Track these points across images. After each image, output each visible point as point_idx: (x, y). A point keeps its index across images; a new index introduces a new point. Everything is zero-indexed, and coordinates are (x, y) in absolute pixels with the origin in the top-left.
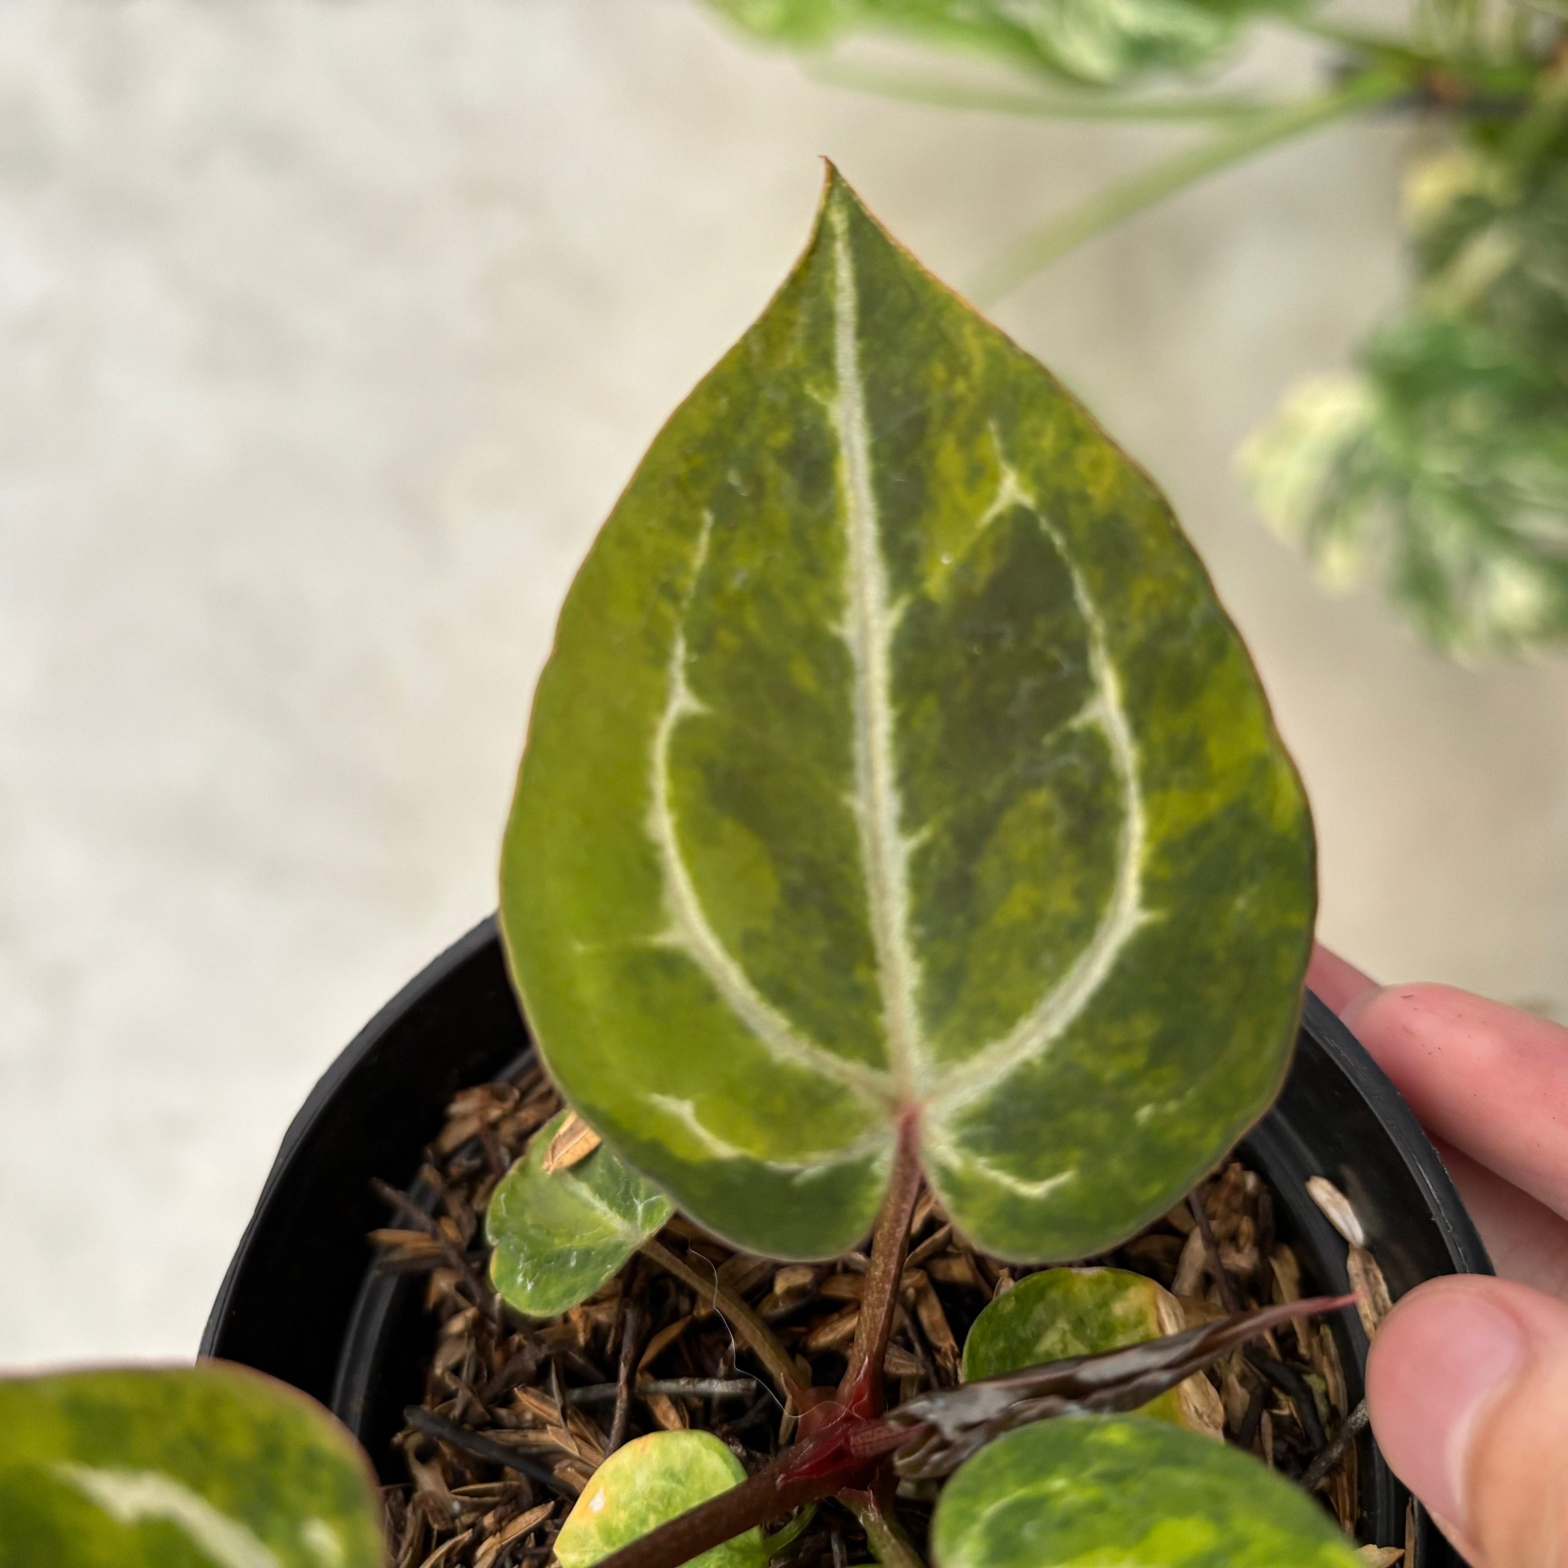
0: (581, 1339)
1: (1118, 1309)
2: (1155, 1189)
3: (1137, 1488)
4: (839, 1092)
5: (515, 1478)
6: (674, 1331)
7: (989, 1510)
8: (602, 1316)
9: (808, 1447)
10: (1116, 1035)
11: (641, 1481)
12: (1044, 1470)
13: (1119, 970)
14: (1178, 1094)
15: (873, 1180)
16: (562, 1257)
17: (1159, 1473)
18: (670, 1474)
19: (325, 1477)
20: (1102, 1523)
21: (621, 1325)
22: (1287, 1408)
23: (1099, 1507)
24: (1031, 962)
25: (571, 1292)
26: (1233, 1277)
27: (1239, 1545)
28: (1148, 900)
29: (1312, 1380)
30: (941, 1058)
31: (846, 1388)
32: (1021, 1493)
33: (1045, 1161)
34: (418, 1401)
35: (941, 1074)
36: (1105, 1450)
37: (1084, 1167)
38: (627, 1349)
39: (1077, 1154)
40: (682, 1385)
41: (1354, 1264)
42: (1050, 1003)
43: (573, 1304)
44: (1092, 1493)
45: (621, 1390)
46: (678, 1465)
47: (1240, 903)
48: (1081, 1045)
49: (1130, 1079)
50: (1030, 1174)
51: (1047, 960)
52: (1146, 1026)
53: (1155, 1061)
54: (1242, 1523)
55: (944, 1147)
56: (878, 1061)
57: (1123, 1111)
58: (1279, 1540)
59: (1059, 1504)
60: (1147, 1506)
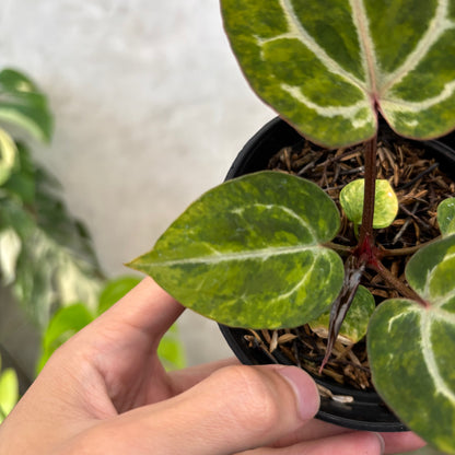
0: (430, 212)
1: (355, 331)
2: (373, 346)
3: (316, 297)
4: (443, 294)
5: (408, 181)
6: (417, 234)
7: (332, 265)
8: (432, 220)
9: (372, 245)
10: (414, 363)
11: (388, 206)
12: (332, 281)
13: (428, 376)
14: (391, 365)
15: (417, 288)
16: (452, 217)
17: (316, 303)
18: (385, 213)
19: (425, 130)
20: (314, 285)
21: (427, 223)
22: (311, 354)
23: (318, 286)
24: (445, 358)
25: (441, 214)
26: (345, 366)
27: (292, 308)
28: (441, 395)
29: (313, 364)
30: (435, 321)
31: (379, 262)
32: (331, 272)
33: (396, 328)
34: (440, 167)
35: (432, 319)
36: (328, 296)
37: (389, 335)
38: (420, 221)
39: (392, 335)
40: (404, 228)
41: (329, 392)
42: (431, 354)
43: (437, 214)
44: (321, 288)
45: (412, 214)
46: (386, 216)
47: (425, 415)
48: (416, 354)
49: (401, 359)
50: (395, 322)
51: (442, 362)
52: (411, 371)
53: (401, 367)
54: (296, 311)
55: (414, 308)
56: (445, 307)
57: (395, 352)
58: (289, 316)
59: (323, 279)
60: (311, 296)
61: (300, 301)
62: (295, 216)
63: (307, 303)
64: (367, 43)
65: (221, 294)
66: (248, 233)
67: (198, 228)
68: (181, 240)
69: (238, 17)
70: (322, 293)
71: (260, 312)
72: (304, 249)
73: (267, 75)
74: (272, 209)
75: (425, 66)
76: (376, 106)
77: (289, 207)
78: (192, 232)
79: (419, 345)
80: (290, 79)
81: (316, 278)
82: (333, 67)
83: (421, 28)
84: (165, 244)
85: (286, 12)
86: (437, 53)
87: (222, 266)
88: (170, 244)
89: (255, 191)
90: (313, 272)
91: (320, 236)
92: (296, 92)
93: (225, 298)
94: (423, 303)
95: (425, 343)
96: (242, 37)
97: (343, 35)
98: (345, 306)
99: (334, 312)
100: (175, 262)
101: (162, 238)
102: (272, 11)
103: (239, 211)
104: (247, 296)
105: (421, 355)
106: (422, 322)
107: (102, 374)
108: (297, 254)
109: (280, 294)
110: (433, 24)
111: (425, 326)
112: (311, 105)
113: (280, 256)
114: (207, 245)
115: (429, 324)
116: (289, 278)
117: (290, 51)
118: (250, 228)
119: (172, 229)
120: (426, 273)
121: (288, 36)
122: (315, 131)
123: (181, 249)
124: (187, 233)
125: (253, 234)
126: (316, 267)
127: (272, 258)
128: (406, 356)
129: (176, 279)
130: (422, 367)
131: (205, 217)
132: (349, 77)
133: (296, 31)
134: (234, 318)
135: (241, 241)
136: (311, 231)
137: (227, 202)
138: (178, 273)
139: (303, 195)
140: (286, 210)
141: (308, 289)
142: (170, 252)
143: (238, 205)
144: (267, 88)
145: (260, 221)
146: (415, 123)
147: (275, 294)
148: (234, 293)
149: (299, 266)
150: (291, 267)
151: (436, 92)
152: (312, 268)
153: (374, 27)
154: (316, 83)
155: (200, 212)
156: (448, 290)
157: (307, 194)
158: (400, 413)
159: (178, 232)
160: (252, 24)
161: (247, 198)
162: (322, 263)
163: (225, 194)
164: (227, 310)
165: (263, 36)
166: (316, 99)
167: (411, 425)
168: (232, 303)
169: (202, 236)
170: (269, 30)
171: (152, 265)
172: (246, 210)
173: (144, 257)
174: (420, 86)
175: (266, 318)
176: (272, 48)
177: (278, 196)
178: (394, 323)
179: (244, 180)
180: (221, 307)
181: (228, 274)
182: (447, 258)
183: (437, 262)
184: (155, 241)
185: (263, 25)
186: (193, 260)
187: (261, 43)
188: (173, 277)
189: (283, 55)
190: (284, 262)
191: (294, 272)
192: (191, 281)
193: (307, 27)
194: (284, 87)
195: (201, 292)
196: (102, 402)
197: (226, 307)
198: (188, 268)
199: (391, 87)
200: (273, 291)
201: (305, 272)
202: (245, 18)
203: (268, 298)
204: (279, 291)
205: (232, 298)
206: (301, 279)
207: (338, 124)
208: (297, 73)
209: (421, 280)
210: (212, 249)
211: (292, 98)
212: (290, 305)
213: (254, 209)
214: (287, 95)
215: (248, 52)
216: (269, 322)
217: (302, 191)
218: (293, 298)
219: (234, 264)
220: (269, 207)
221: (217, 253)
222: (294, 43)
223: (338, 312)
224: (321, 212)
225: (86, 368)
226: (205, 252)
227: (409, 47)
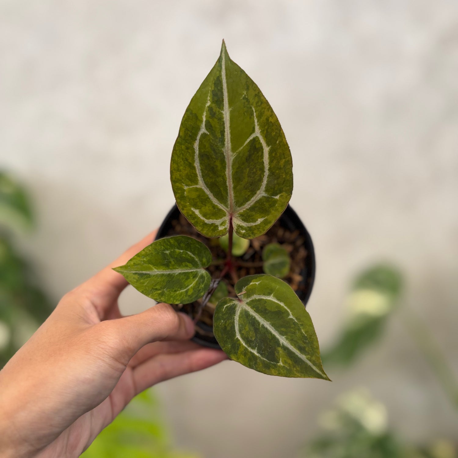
4: (247, 298)
7: (206, 278)
10: (230, 325)
12: (205, 286)
13: (235, 331)
14: (221, 325)
15: (238, 293)
17: (197, 294)
20: (197, 287)
23: (198, 287)
24: (242, 324)
28: (238, 339)
30: (243, 309)
32: (205, 281)
33: (226, 309)
35: (241, 308)
36: (202, 292)
37: (223, 312)
39: (224, 313)
44: (200, 288)
47: (230, 346)
49: (226, 323)
51: (241, 326)
52: (228, 328)
53: (225, 326)
54: (187, 297)
55: (236, 302)
56: (247, 303)
57: (224, 320)
58: (184, 299)
59: (201, 284)
60: (195, 291)
61: (190, 293)
62: (193, 256)
63: (192, 294)
64: (231, 193)
65: (155, 288)
66: (170, 262)
67: (148, 258)
68: (140, 262)
69: (177, 175)
70: (199, 290)
71: (171, 296)
72: (194, 270)
73: (186, 203)
74: (183, 252)
75: (252, 209)
76: (231, 219)
77: (191, 252)
78: (145, 259)
79: (234, 318)
80: (196, 206)
81: (198, 284)
82: (215, 201)
83: (253, 193)
84: (132, 263)
85: (199, 176)
86: (257, 205)
87: (157, 276)
88: (134, 264)
89: (176, 244)
90: (197, 281)
91: (203, 265)
92: (197, 212)
93: (156, 289)
94: (240, 300)
95: (237, 318)
96: (177, 184)
97: (222, 189)
98: (210, 296)
99: (204, 298)
100: (136, 272)
101: (131, 260)
102: (193, 175)
103: (168, 252)
104: (166, 289)
105: (234, 322)
106: (237, 308)
107: (96, 307)
108: (192, 272)
109: (181, 290)
110: (258, 192)
111: (238, 310)
112: (202, 218)
113: (184, 273)
114: (151, 266)
115: (240, 310)
116: (186, 283)
117: (198, 193)
118: (172, 260)
119: (136, 257)
120: (243, 288)
121: (198, 186)
122: (202, 230)
123: (139, 266)
124: (142, 260)
125: (173, 263)
126: (199, 279)
127: (180, 273)
128: (228, 322)
129: (136, 279)
130: (233, 327)
131: (152, 253)
132: (221, 206)
133: (201, 184)
134: (160, 298)
135: (167, 265)
136: (199, 263)
137: (163, 247)
138: (136, 277)
139: (197, 247)
140: (189, 253)
141: (194, 288)
142: (134, 267)
143: (167, 249)
144: (185, 209)
145: (177, 258)
146: (244, 231)
147: (179, 289)
148: (161, 288)
149: (191, 278)
150: (188, 278)
151: (255, 221)
152: (197, 279)
153: (235, 188)
154: (207, 208)
155: (150, 251)
156: (249, 297)
157: (200, 247)
158: (221, 344)
159: (138, 258)
160: (183, 179)
161: (172, 246)
162: (202, 277)
163: (162, 244)
164: (157, 295)
165: (187, 185)
166: (205, 215)
167: (223, 349)
168: (159, 292)
169: (149, 262)
170: (190, 183)
171: (125, 271)
172: (171, 252)
173: (121, 267)
174: (249, 216)
175: (174, 299)
176: (190, 191)
177: (186, 247)
178: (226, 307)
179: (171, 238)
180: (154, 293)
181: (159, 280)
182: (251, 283)
183: (247, 285)
184: (127, 261)
185: (187, 180)
186: (144, 272)
187: (186, 188)
188: (134, 278)
189: (194, 195)
190: (185, 276)
191: (189, 280)
192: (142, 281)
193: (206, 183)
194: (192, 209)
195: (146, 286)
196: (94, 317)
197: (157, 293)
198: (142, 275)
199: (238, 213)
200: (178, 288)
201: (194, 280)
202: (180, 175)
203: (175, 291)
204: (181, 288)
205: (159, 290)
206: (191, 284)
207: (212, 228)
208: (199, 204)
209: (240, 290)
210: (153, 268)
211: (195, 214)
212: (185, 294)
213: (174, 252)
214: (193, 213)
215: (179, 192)
216: (175, 301)
217: (197, 246)
218: (187, 292)
219: (163, 275)
220: (182, 251)
221: (155, 270)
222: (200, 190)
223: (206, 298)
224: (204, 255)
225: (87, 304)
226: (150, 269)
227: (247, 200)
